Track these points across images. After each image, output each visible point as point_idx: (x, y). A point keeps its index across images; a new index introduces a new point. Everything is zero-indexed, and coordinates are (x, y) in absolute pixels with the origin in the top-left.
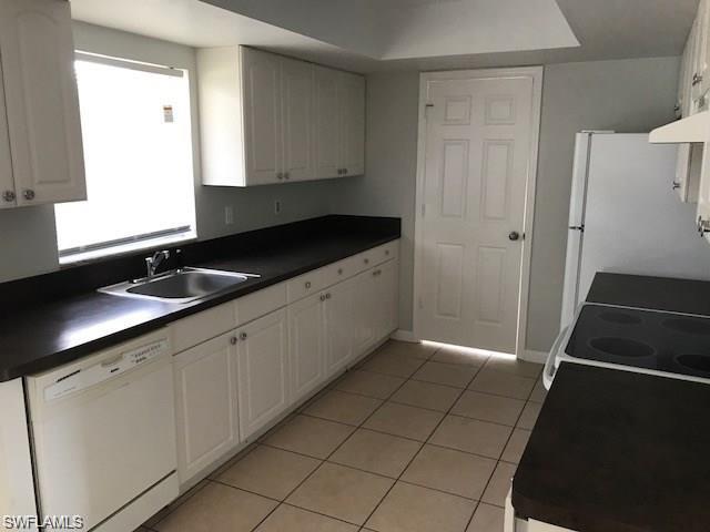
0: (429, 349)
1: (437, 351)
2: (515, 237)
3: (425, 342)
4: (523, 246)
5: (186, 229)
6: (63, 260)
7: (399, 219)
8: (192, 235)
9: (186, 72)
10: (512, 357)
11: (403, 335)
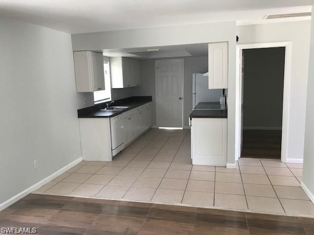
0: (160, 129)
1: (163, 129)
2: (180, 99)
3: (160, 128)
4: (182, 101)
5: (109, 98)
6: (95, 103)
7: (151, 97)
8: (110, 100)
9: (108, 63)
10: (182, 128)
11: (154, 127)
